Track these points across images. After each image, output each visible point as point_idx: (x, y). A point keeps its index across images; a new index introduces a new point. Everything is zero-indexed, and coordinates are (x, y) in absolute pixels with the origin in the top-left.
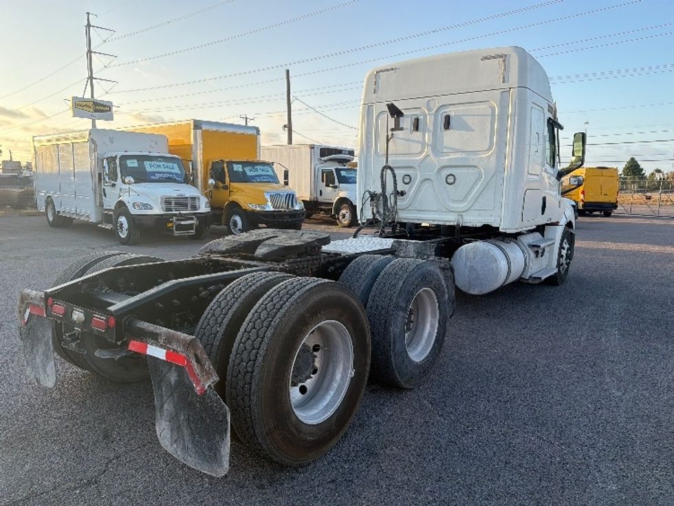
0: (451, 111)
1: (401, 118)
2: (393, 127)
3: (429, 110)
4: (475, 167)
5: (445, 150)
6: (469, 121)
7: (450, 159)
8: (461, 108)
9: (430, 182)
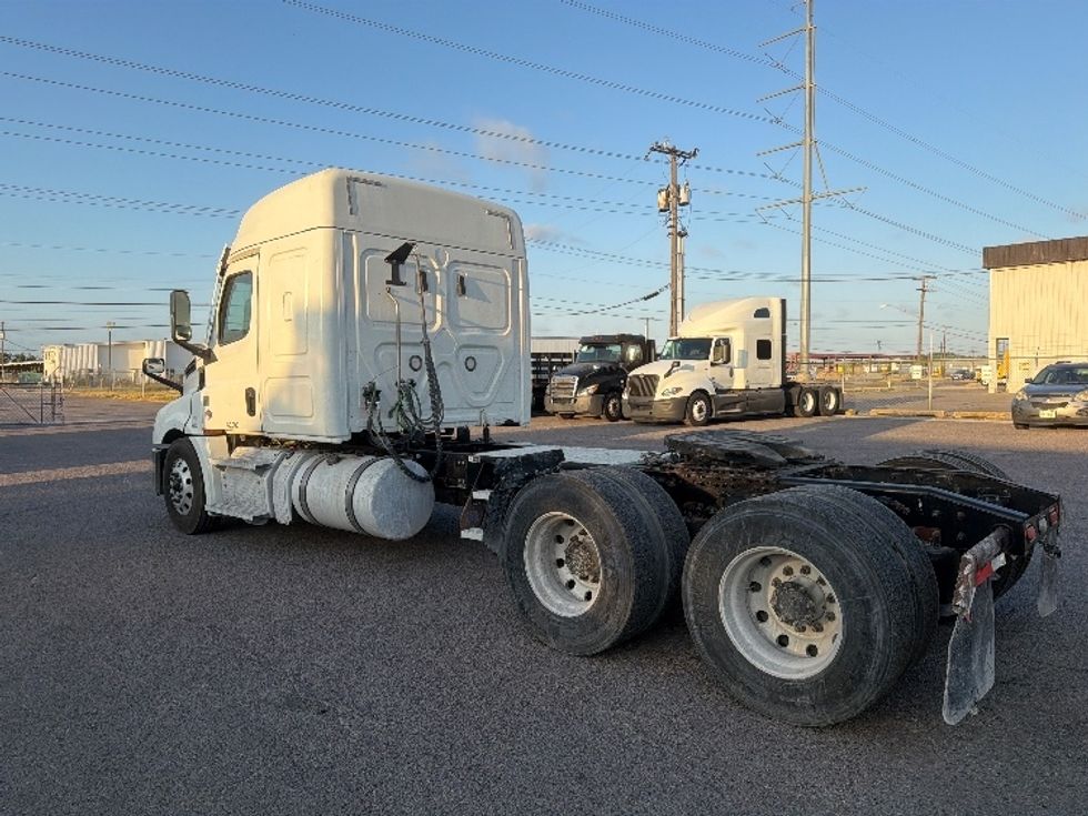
0: (465, 271)
1: (401, 266)
2: (390, 279)
3: (440, 264)
4: (493, 347)
5: (462, 324)
6: (486, 289)
7: (471, 336)
8: (474, 269)
9: (447, 367)
